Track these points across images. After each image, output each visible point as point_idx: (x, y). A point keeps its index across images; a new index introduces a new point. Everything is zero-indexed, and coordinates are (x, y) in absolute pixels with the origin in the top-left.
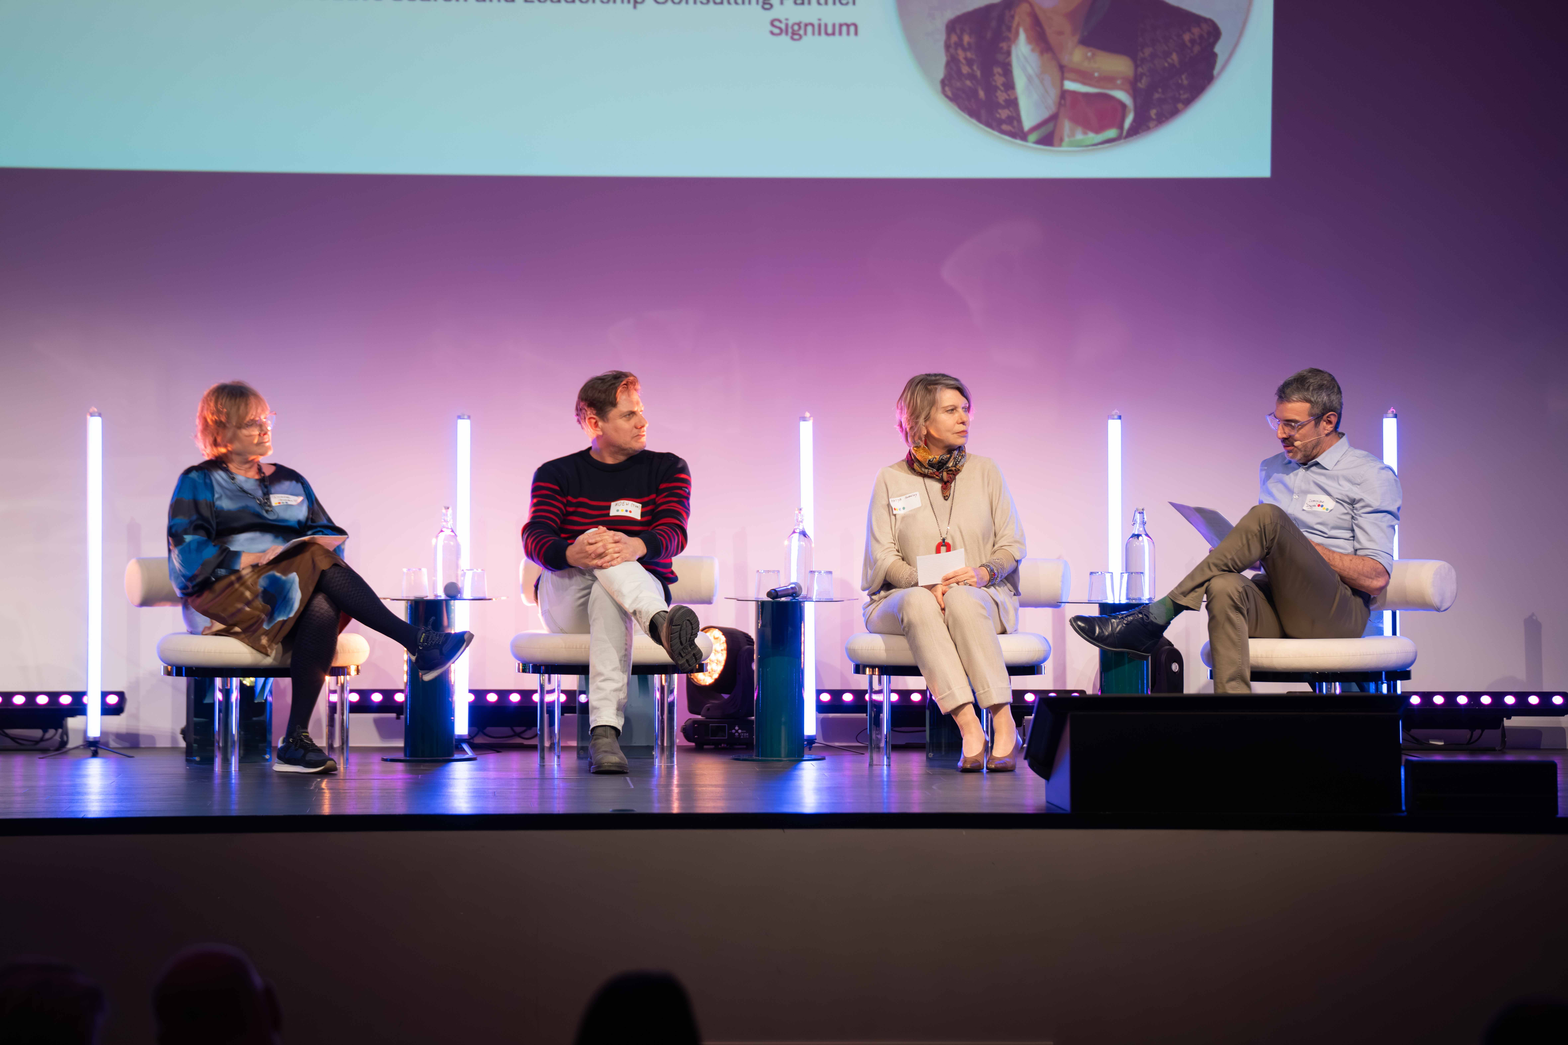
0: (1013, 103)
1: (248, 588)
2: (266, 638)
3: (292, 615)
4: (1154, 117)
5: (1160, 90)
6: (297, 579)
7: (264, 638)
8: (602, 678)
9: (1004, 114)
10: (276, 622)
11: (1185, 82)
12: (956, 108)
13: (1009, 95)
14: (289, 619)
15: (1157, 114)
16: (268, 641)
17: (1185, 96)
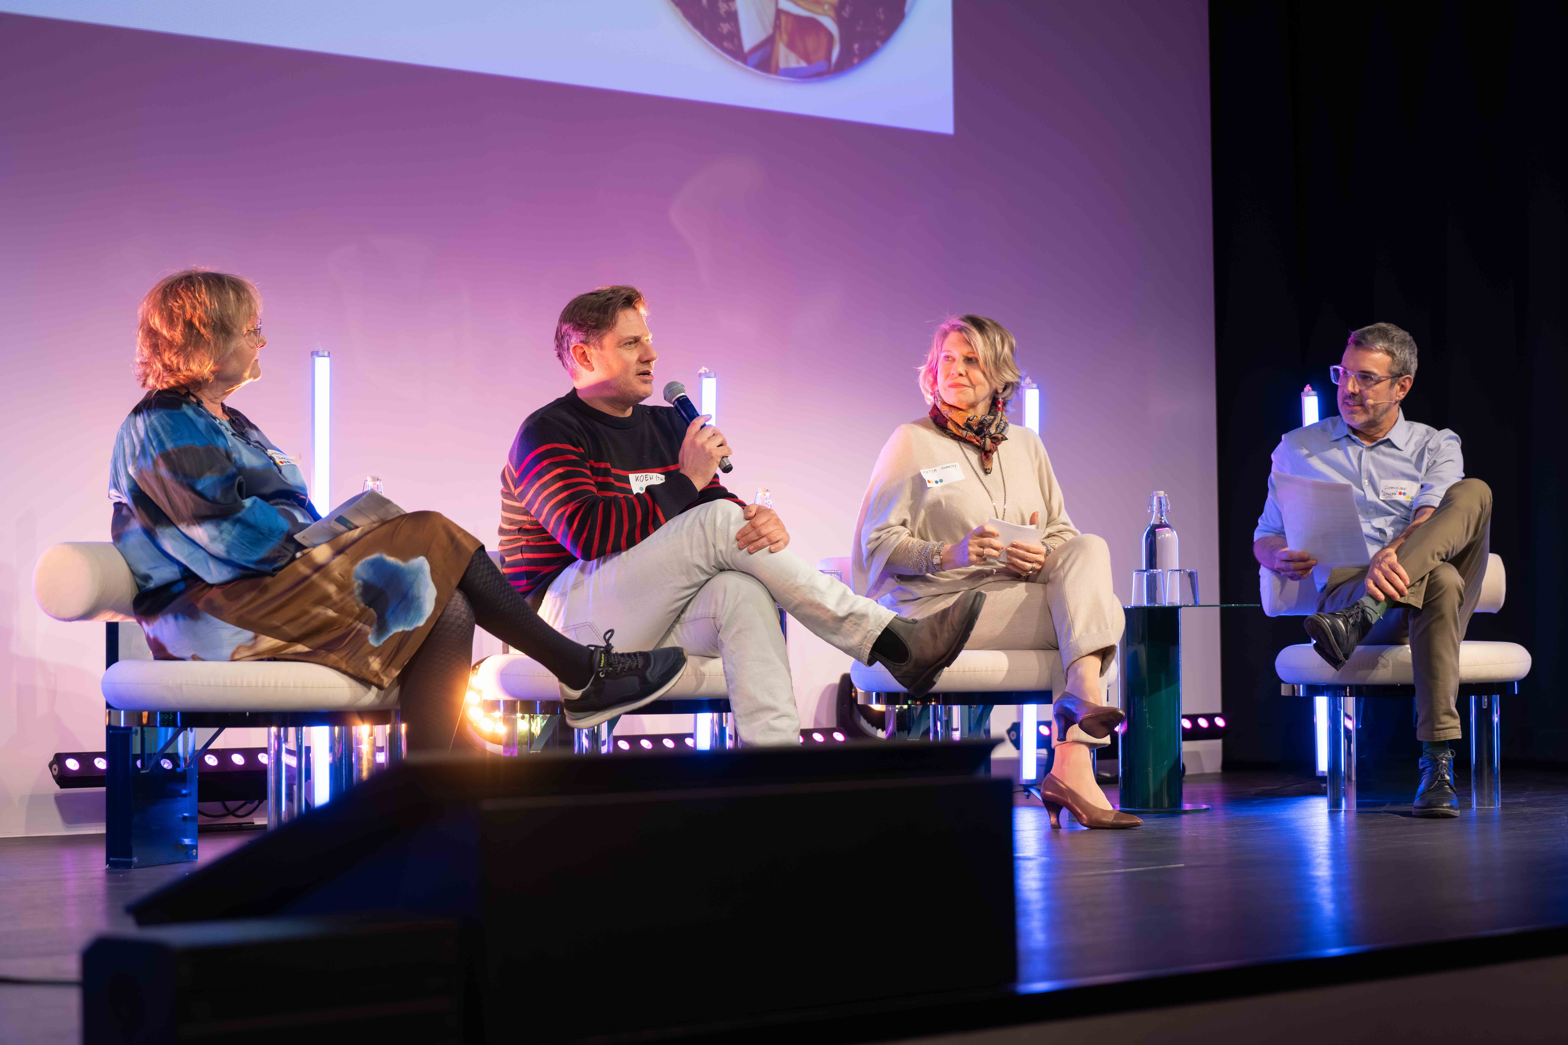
0: (733, 17)
1: (334, 581)
2: (378, 660)
3: (421, 623)
4: (857, 52)
5: (861, 22)
6: (427, 567)
7: (375, 660)
8: (775, 714)
9: (725, 28)
10: (391, 634)
11: (882, 17)
12: (680, 14)
13: (729, 7)
14: (417, 629)
15: (859, 49)
16: (383, 664)
17: (882, 33)
